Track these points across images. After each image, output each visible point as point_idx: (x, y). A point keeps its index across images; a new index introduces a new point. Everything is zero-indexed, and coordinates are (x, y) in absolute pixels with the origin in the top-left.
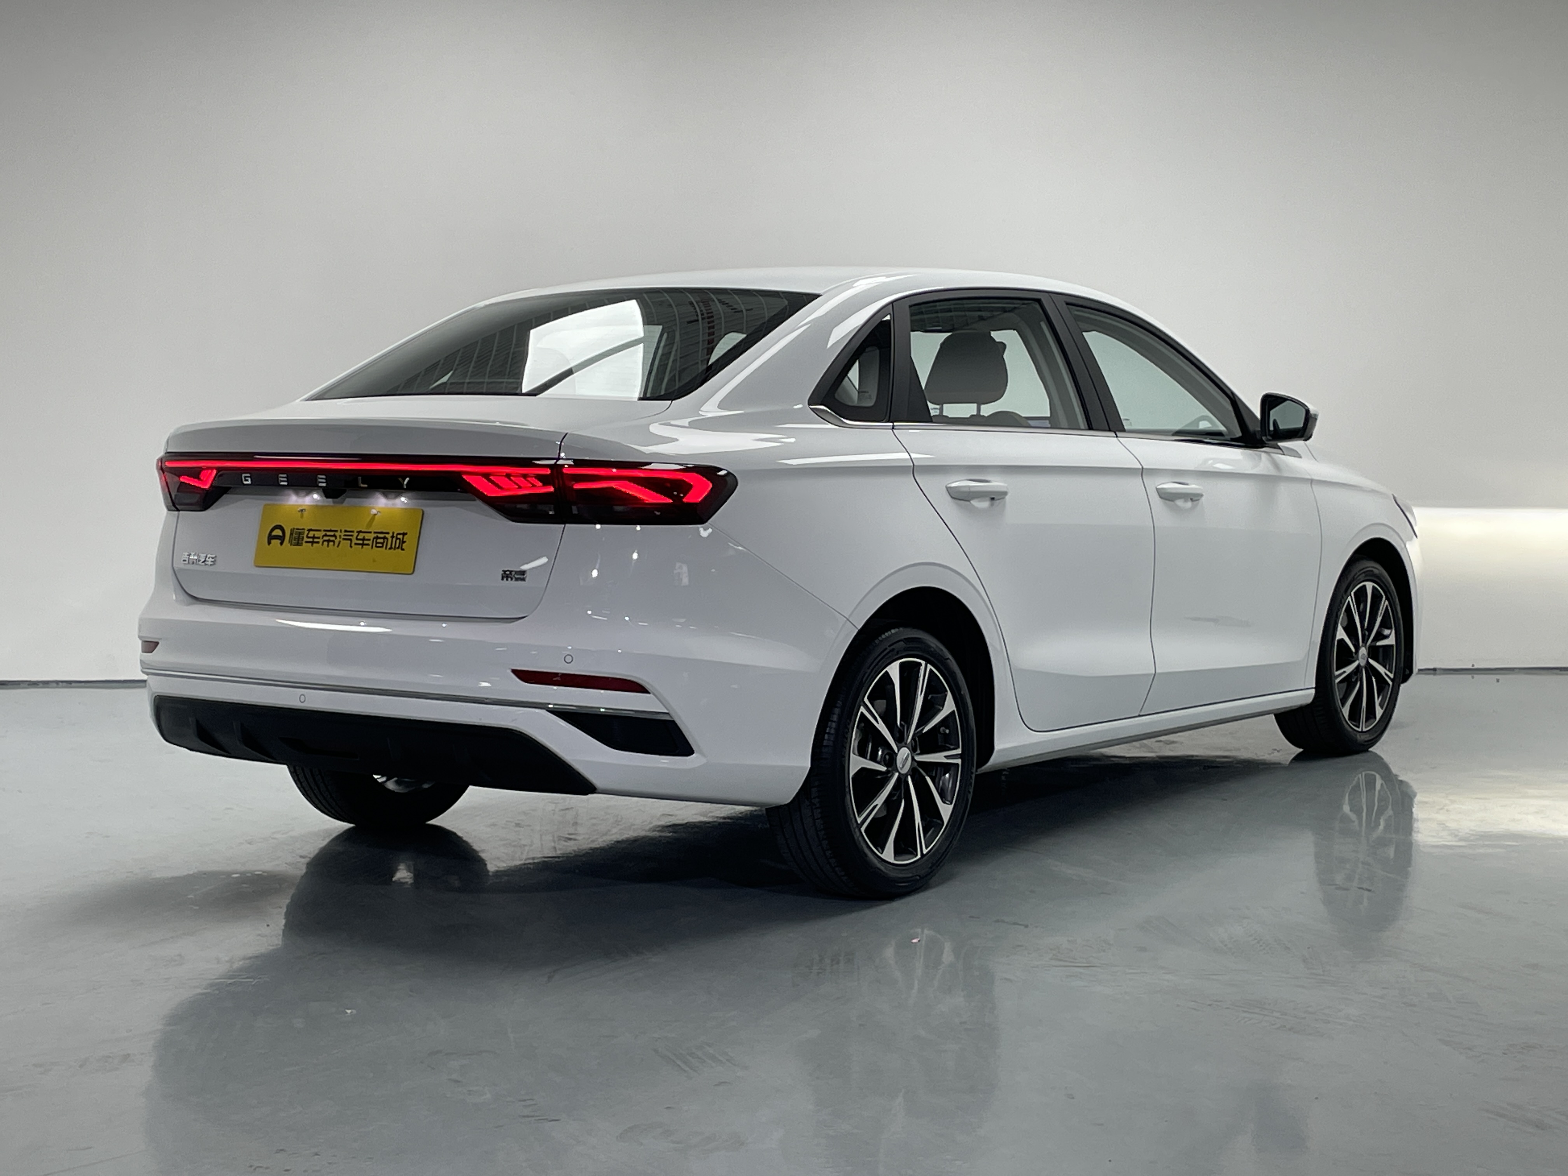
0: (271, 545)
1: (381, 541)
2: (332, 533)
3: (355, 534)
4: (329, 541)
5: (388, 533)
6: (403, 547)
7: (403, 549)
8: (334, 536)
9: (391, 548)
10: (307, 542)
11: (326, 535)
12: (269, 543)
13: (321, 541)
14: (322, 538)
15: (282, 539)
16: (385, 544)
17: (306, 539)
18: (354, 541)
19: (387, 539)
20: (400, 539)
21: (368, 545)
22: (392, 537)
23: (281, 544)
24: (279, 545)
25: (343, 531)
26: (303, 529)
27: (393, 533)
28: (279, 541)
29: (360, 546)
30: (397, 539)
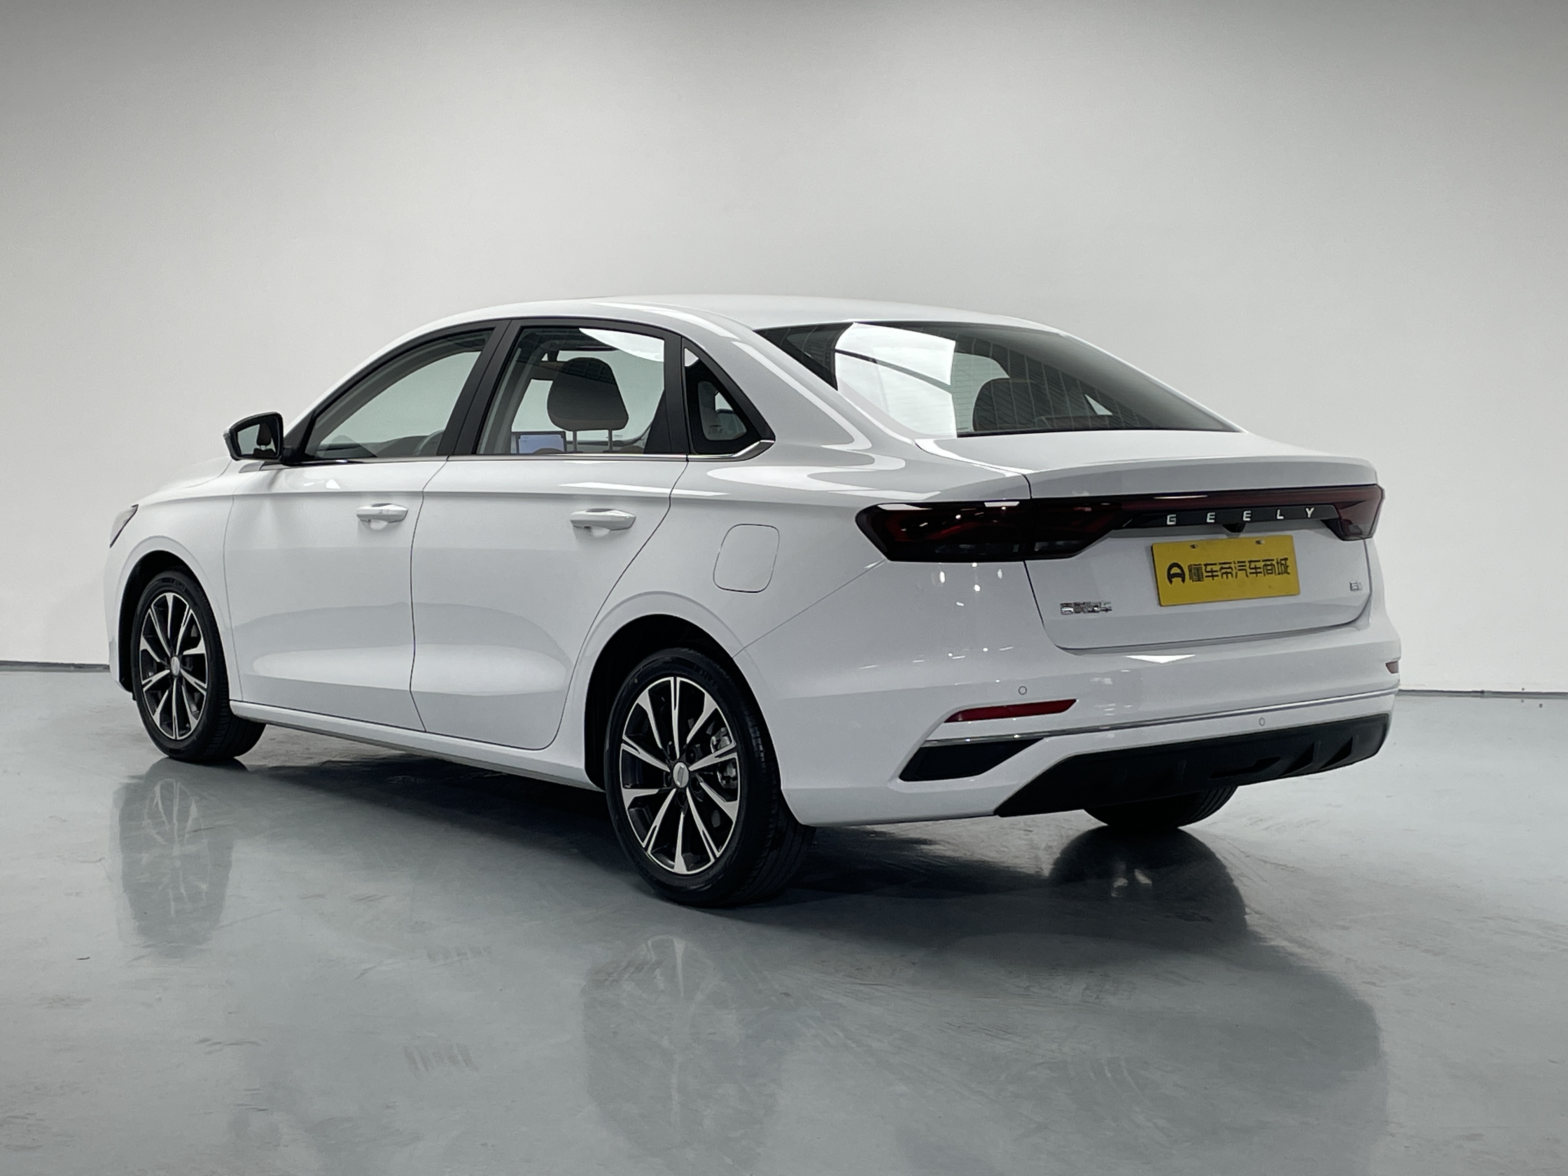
0: (1173, 583)
1: (1269, 568)
2: (1227, 566)
3: (1248, 564)
4: (1227, 573)
5: (1273, 560)
6: (1289, 571)
7: (1289, 573)
8: (1230, 568)
9: (1279, 574)
10: (1207, 576)
11: (1222, 568)
12: (1171, 582)
13: (1219, 574)
14: (1220, 571)
15: (1182, 576)
16: (1273, 570)
17: (1205, 574)
18: (1249, 571)
19: (1274, 565)
20: (1283, 564)
21: (1260, 573)
22: (1277, 563)
23: (1183, 581)
24: (1182, 583)
25: (1236, 562)
26: (1200, 564)
27: (1277, 559)
28: (1180, 579)
29: (1255, 575)
30: (1282, 564)
